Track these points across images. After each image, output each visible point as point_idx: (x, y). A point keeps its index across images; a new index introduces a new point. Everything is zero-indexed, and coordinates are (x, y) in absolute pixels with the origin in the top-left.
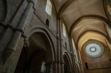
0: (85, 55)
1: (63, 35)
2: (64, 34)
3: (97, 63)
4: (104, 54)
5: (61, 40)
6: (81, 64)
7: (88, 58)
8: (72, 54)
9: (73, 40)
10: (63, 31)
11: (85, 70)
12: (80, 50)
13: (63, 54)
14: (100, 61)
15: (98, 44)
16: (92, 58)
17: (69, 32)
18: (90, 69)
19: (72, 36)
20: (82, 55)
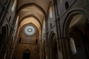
0: (23, 32)
1: (11, 9)
2: (13, 8)
3: (28, 40)
4: (35, 36)
5: (6, 12)
6: (17, 37)
7: (24, 35)
8: (12, 28)
9: (18, 17)
10: (12, 5)
11: (18, 43)
12: (21, 27)
13: (4, 25)
14: (30, 39)
15: (34, 28)
16: (27, 36)
17: (18, 9)
18: (22, 42)
19: (19, 13)
20: (20, 31)
